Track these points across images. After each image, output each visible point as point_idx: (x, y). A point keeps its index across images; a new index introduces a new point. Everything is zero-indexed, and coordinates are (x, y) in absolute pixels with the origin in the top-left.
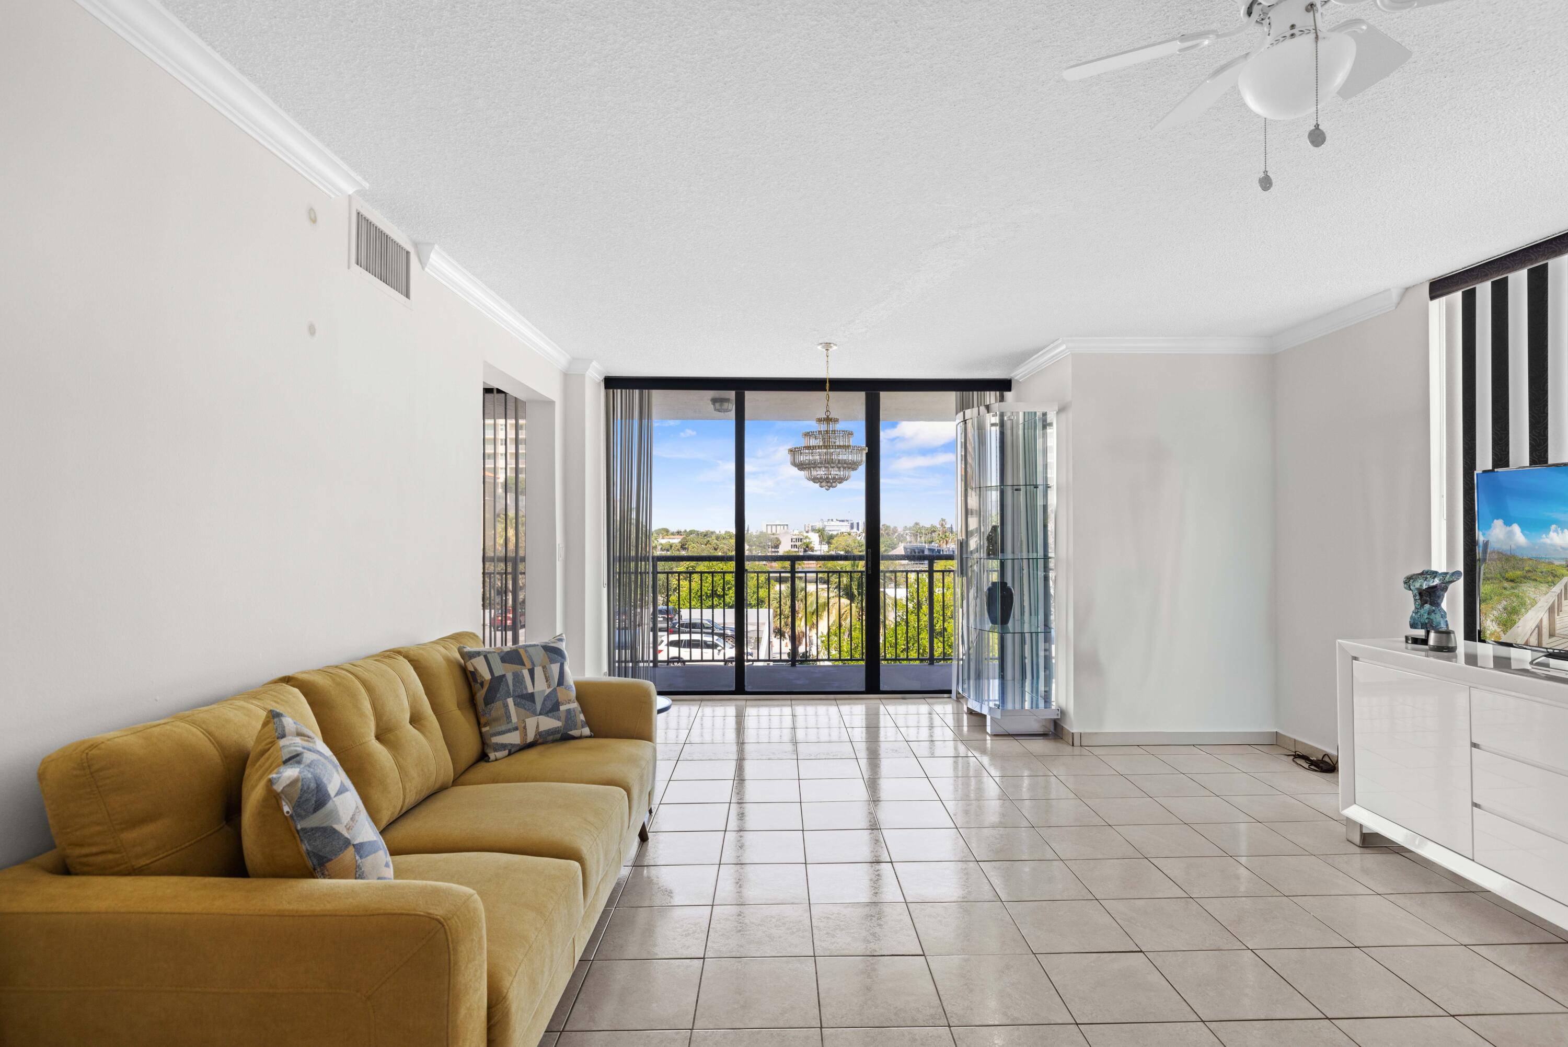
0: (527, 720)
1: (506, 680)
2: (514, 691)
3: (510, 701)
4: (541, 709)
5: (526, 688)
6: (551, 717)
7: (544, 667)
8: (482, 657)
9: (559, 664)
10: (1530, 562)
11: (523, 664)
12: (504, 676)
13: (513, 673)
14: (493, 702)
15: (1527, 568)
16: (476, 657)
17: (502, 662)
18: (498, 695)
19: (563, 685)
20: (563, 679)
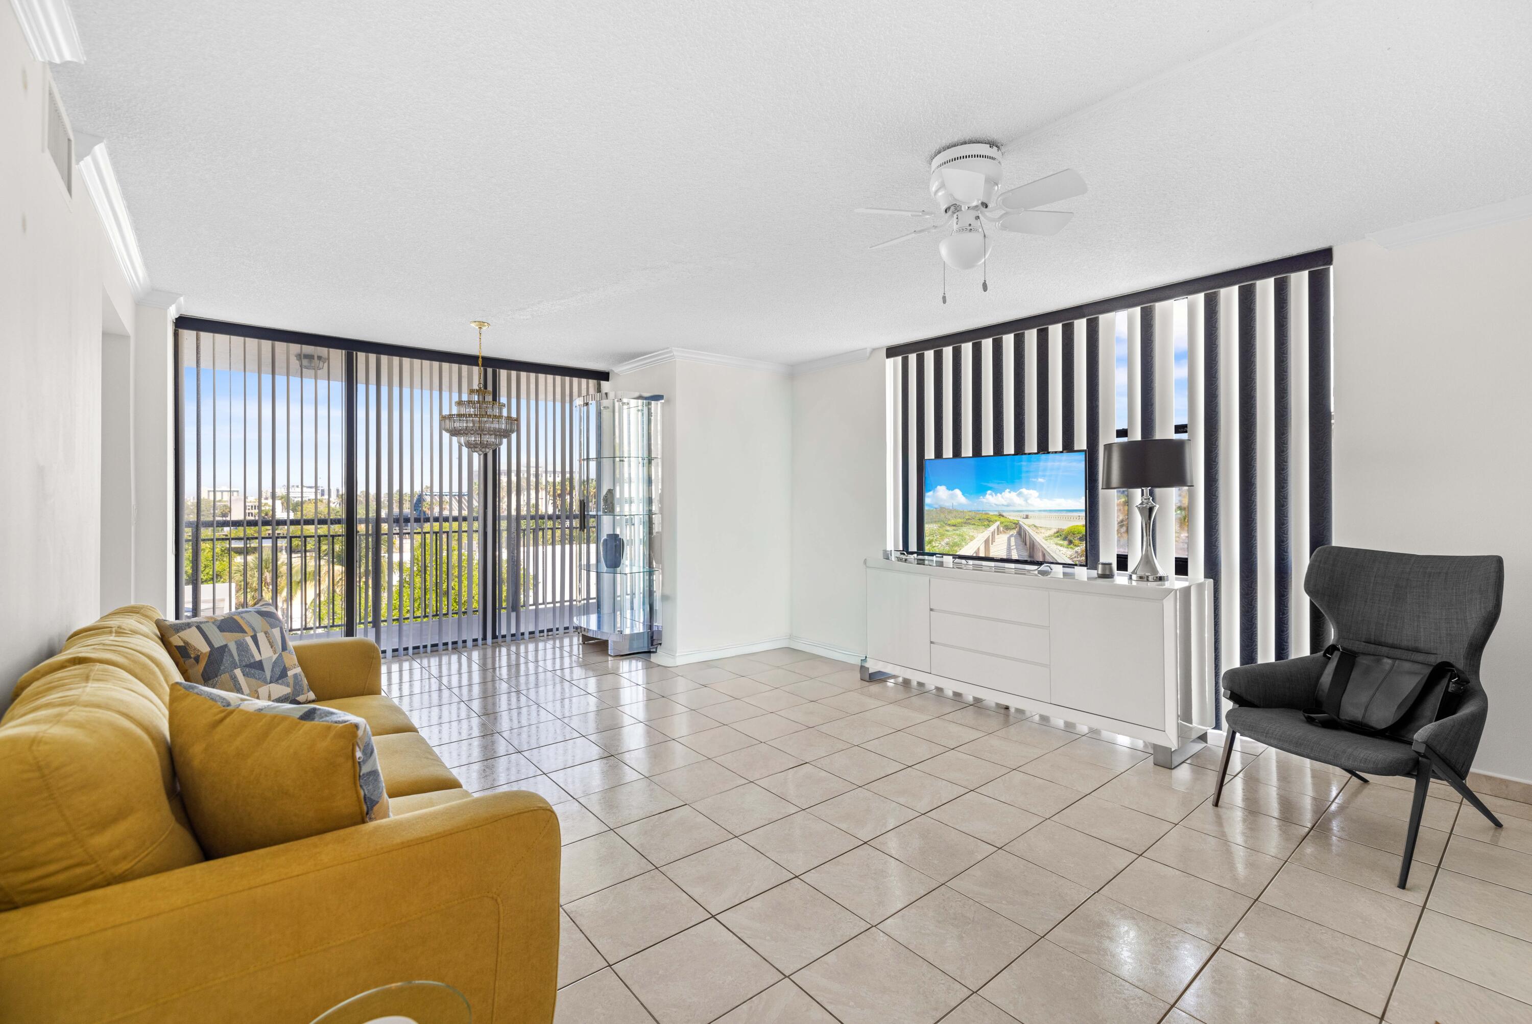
0: (259, 690)
1: (229, 650)
2: (240, 660)
3: (238, 672)
4: (271, 677)
5: (253, 657)
6: (281, 684)
7: (266, 633)
8: (194, 629)
9: (279, 628)
10: (970, 514)
11: (243, 631)
12: (226, 646)
13: (236, 642)
14: (217, 676)
15: (967, 517)
16: (185, 629)
17: (221, 631)
18: (222, 668)
19: (286, 650)
20: (286, 644)
